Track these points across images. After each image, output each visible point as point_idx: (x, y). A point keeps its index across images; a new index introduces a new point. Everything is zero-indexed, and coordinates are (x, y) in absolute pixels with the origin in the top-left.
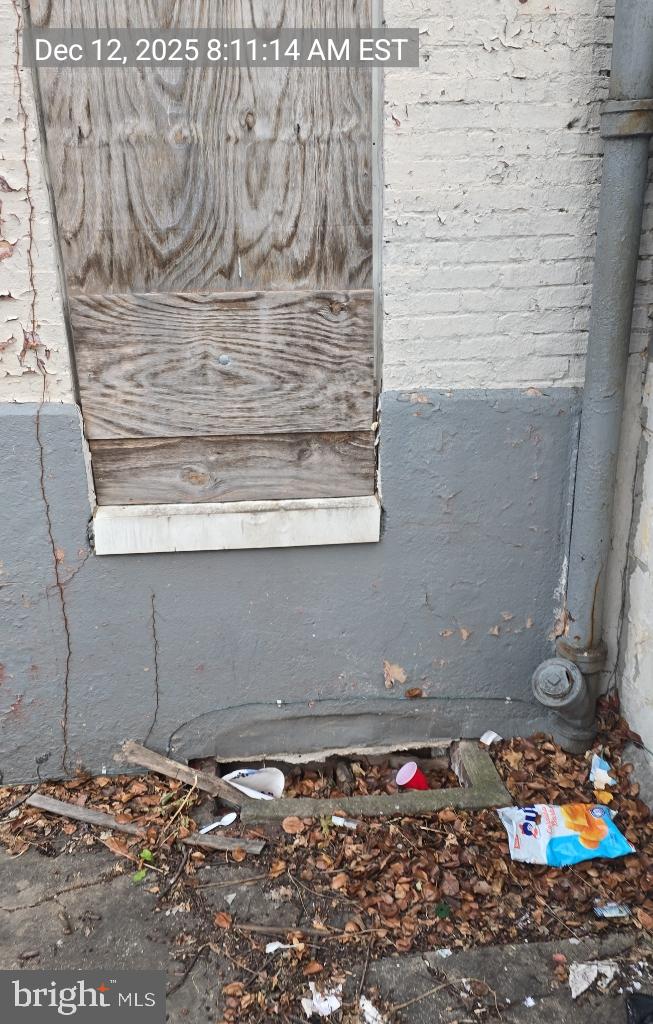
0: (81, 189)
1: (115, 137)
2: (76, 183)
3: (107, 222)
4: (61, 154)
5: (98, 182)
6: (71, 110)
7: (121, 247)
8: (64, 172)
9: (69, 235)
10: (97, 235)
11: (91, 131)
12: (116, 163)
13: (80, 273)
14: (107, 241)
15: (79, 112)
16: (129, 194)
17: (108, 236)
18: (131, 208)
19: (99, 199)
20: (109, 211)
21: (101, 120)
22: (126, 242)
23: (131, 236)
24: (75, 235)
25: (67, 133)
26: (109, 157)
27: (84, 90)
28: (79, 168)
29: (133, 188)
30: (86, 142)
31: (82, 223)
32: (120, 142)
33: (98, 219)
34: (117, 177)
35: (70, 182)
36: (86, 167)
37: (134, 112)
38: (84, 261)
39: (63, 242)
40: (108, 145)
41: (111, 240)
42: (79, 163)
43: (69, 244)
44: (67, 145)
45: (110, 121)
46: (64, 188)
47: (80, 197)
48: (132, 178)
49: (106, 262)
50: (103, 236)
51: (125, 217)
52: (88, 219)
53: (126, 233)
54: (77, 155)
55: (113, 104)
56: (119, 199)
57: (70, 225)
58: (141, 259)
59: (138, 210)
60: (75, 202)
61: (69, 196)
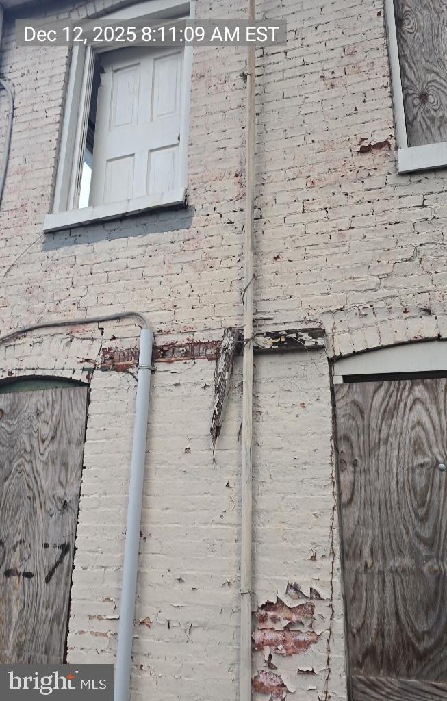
0: (364, 600)
1: (388, 568)
2: (361, 595)
3: (381, 624)
4: (353, 577)
5: (376, 595)
6: (361, 551)
7: (390, 642)
8: (354, 589)
9: (354, 630)
10: (374, 632)
11: (373, 564)
12: (388, 584)
13: (360, 658)
14: (380, 637)
15: (366, 552)
16: (396, 606)
17: (381, 633)
18: (397, 614)
19: (376, 606)
20: (382, 616)
21: (380, 557)
22: (393, 639)
23: (397, 634)
24: (359, 631)
25: (358, 565)
26: (384, 581)
27: (369, 540)
28: (364, 587)
29: (400, 601)
30: (369, 571)
31: (363, 623)
32: (391, 571)
33: (375, 621)
34: (389, 593)
35: (358, 596)
36: (369, 585)
37: (401, 553)
38: (364, 650)
39: (350, 635)
40: (384, 573)
41: (383, 637)
42: (364, 583)
43: (354, 636)
44: (357, 572)
45: (385, 559)
46: (354, 599)
47: (364, 605)
48: (399, 594)
49: (378, 652)
50: (378, 634)
51: (393, 621)
52: (368, 621)
53: (394, 633)
54: (363, 578)
55: (388, 551)
56: (389, 608)
57: (356, 623)
58: (404, 652)
59: (402, 616)
60: (360, 608)
61: (356, 604)
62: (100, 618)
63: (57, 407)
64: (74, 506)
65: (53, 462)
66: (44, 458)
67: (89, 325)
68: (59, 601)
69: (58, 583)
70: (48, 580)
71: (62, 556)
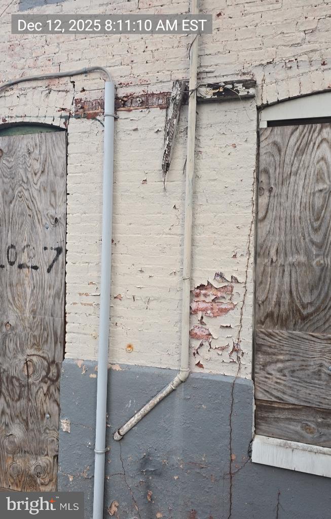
0: (269, 283)
1: (287, 262)
2: (267, 280)
3: (278, 298)
4: (262, 268)
5: (277, 281)
6: (269, 251)
7: (284, 309)
8: (262, 276)
9: (260, 302)
10: (273, 303)
11: (277, 260)
12: (287, 273)
13: (263, 319)
14: (277, 306)
15: (273, 252)
16: (291, 287)
17: (278, 304)
18: (291, 292)
19: (277, 287)
20: (280, 293)
21: (282, 255)
22: (287, 307)
23: (289, 305)
24: (263, 302)
25: (266, 261)
26: (284, 271)
27: (276, 244)
28: (269, 275)
29: (293, 284)
30: (274, 264)
31: (267, 297)
32: (290, 265)
33: (275, 296)
34: (286, 279)
35: (264, 281)
36: (272, 274)
37: (298, 252)
38: (266, 314)
39: (257, 305)
40: (284, 266)
41: (280, 306)
42: (270, 272)
43: (259, 306)
44: (265, 265)
45: (286, 256)
46: (261, 283)
47: (268, 286)
48: (293, 280)
49: (275, 315)
50: (276, 304)
51: (288, 296)
52: (270, 296)
53: (287, 303)
54: (269, 269)
55: (288, 249)
56: (286, 287)
57: (262, 298)
58: (293, 316)
59: (294, 294)
60: (265, 288)
61: (263, 286)
62: (87, 295)
63: (44, 148)
64: (63, 221)
65: (45, 190)
66: (37, 187)
67: (62, 79)
68: (58, 284)
69: (56, 273)
70: (49, 271)
71: (58, 256)
